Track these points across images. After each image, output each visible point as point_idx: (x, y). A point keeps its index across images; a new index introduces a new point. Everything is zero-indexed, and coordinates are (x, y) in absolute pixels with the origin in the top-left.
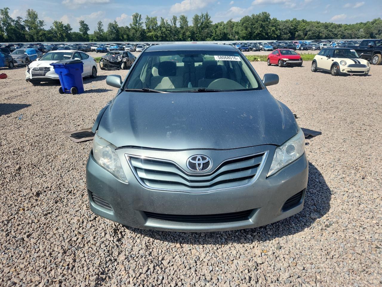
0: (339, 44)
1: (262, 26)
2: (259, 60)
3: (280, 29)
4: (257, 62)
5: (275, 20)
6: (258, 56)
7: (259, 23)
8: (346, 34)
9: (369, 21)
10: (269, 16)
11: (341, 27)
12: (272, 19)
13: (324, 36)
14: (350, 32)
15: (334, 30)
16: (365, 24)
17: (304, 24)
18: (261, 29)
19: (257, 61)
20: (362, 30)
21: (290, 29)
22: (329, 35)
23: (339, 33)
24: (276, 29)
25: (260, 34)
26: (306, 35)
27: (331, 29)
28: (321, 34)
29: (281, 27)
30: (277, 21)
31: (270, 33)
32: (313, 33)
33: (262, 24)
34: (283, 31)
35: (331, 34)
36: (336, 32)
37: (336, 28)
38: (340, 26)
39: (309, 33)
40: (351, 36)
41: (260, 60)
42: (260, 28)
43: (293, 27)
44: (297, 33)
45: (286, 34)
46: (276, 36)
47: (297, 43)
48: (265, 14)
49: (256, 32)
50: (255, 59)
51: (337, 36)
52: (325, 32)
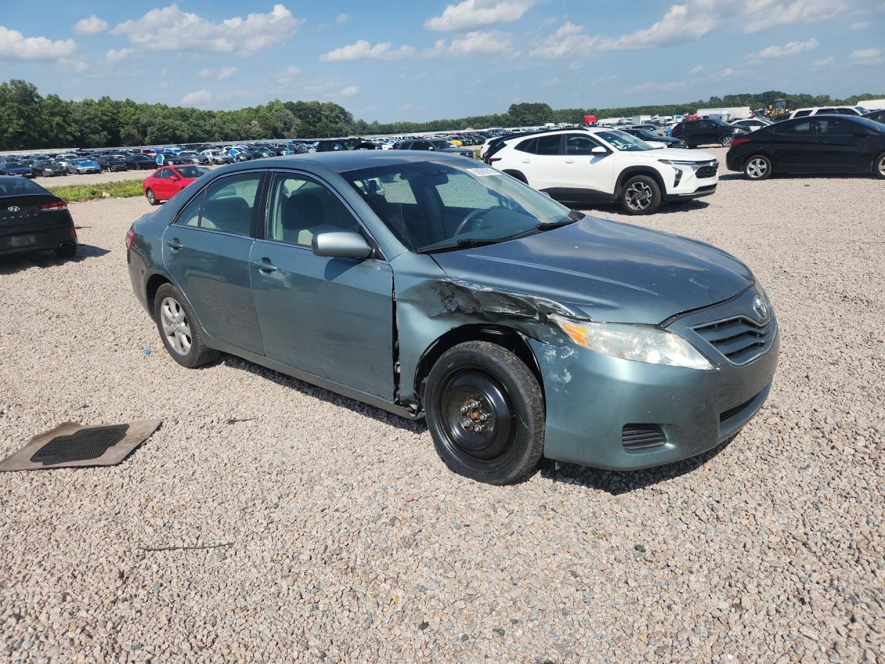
0: (243, 152)
1: (21, 115)
2: (104, 194)
3: (76, 122)
4: (102, 201)
5: (56, 101)
6: (98, 186)
7: (12, 107)
8: (229, 132)
9: (262, 104)
10: (35, 89)
11: (214, 117)
12: (45, 97)
13: (186, 136)
14: (234, 126)
15: (202, 123)
16: (257, 111)
17: (132, 110)
18: (22, 122)
19: (101, 197)
20: (256, 122)
21: (101, 120)
22: (195, 133)
23: (215, 128)
24: (64, 121)
25: (23, 133)
26: (145, 134)
27: (196, 122)
28: (178, 132)
29: (77, 116)
30: (60, 101)
31: (52, 131)
32: (159, 130)
33: (20, 110)
34: (87, 124)
35: (199, 131)
36: (207, 128)
37: (204, 119)
38: (211, 115)
39: (149, 130)
40: (240, 135)
41: (108, 195)
42: (18, 119)
43: (107, 116)
44: (122, 131)
45: (95, 132)
46: (70, 138)
47: (149, 152)
48: (19, 85)
49: (11, 130)
50: (94, 193)
51: (213, 135)
52: (184, 129)
